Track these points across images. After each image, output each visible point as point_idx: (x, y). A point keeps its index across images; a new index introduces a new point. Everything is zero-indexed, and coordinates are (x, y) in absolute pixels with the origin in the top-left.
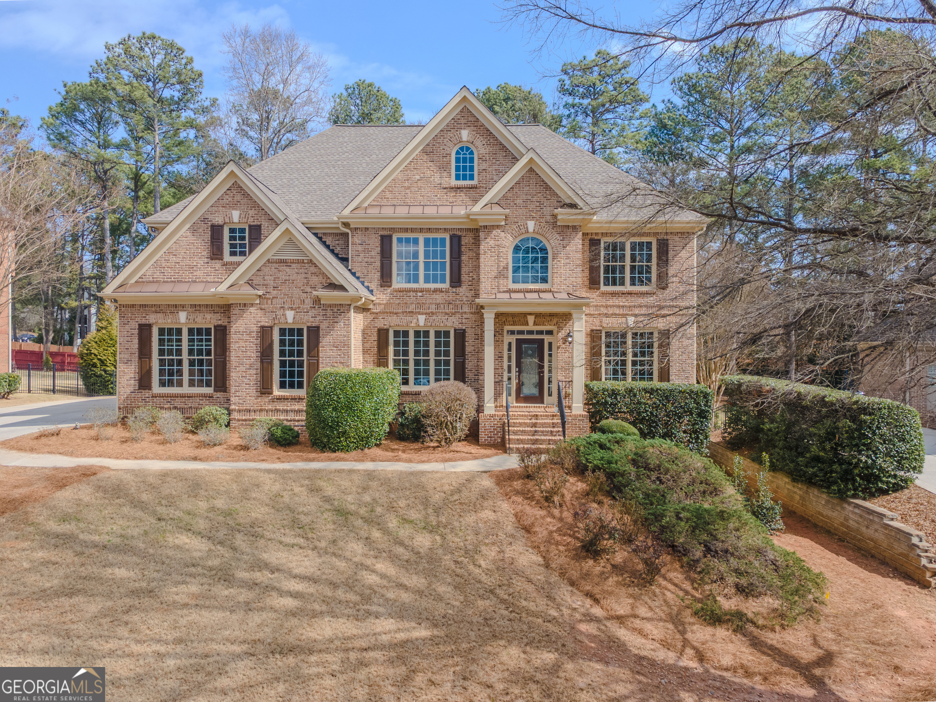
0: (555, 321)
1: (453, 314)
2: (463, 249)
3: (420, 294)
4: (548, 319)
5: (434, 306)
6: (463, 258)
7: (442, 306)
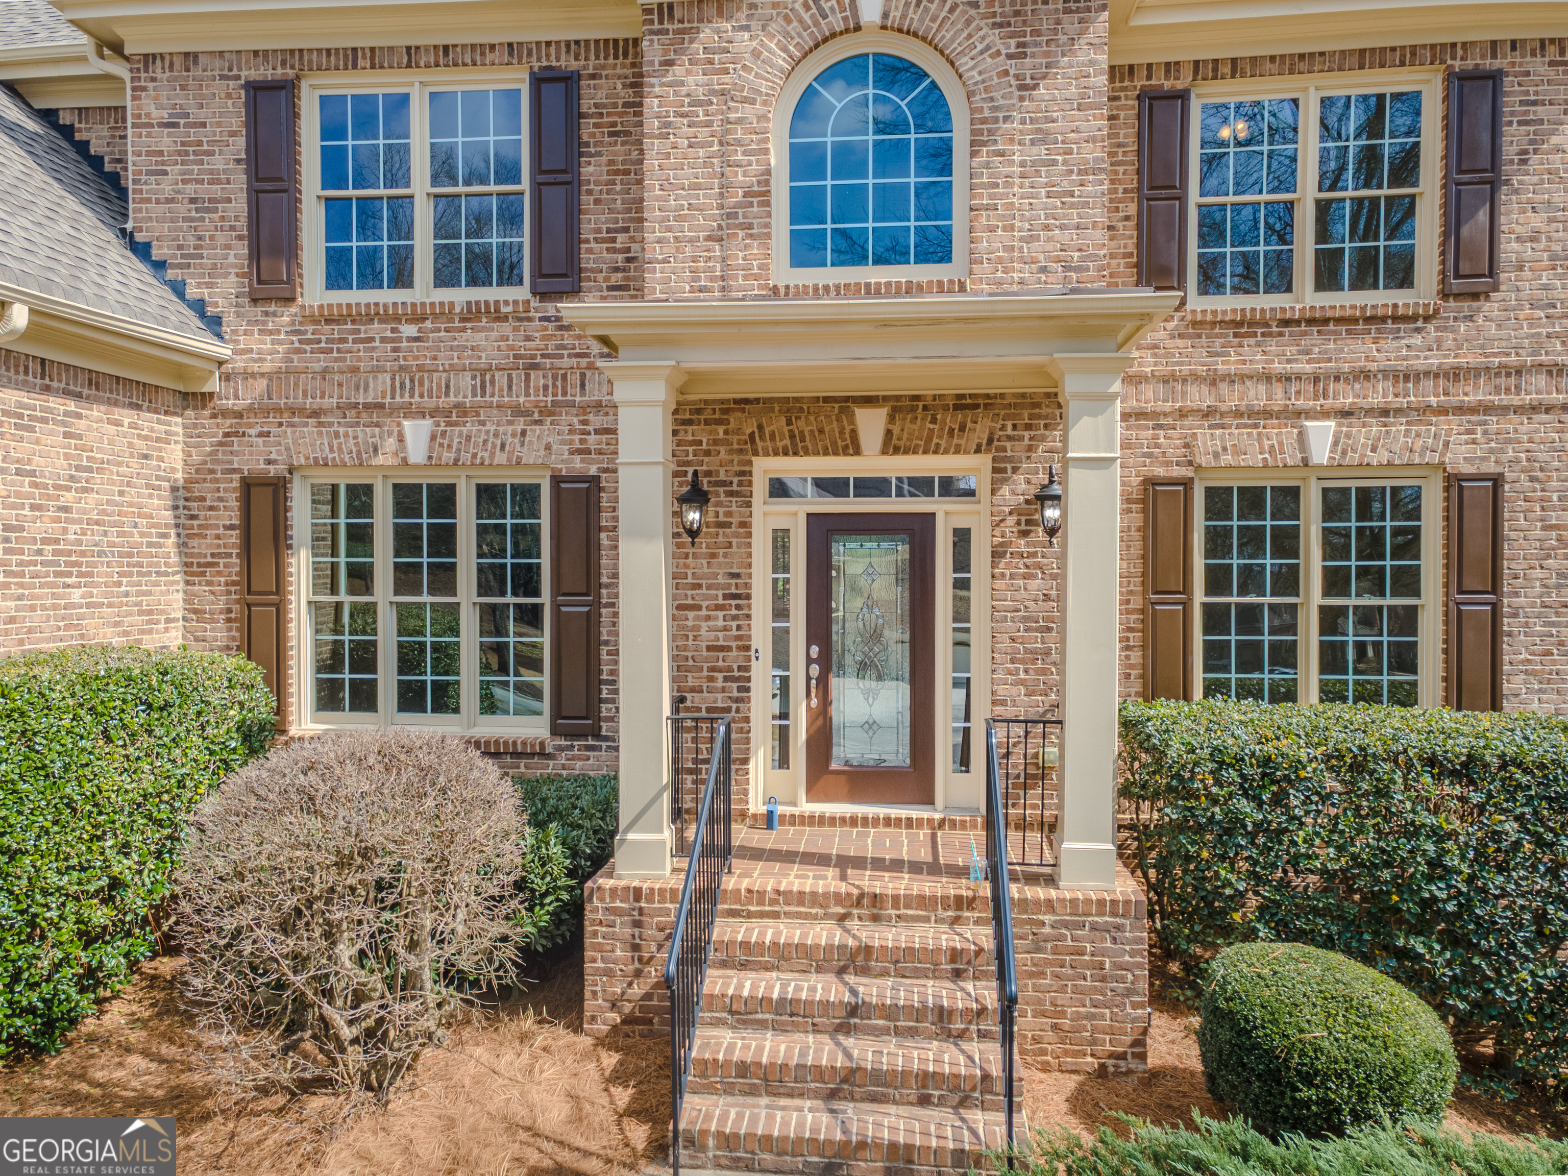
0: (980, 432)
1: (548, 411)
2: (587, 130)
3: (409, 330)
4: (951, 420)
5: (466, 381)
6: (591, 170)
7: (501, 379)
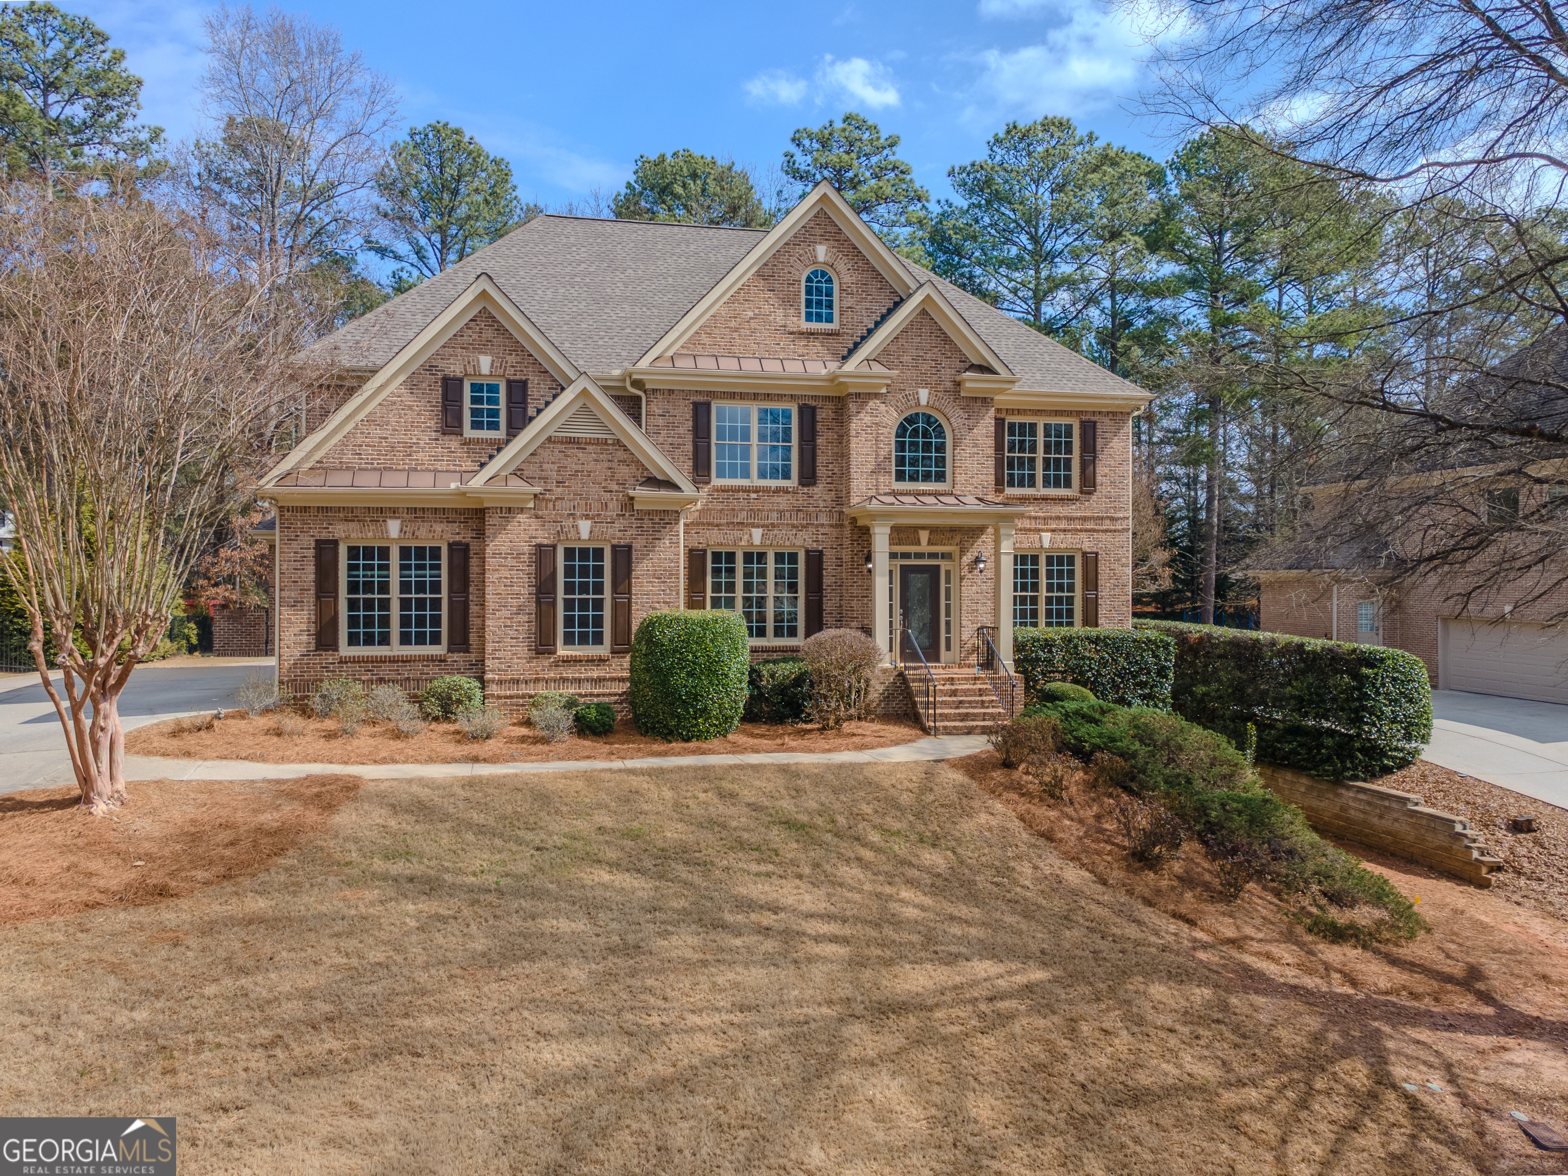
0: (957, 540)
1: (804, 527)
2: (819, 427)
3: (754, 496)
4: (949, 535)
5: (775, 515)
6: (820, 441)
7: (787, 514)
